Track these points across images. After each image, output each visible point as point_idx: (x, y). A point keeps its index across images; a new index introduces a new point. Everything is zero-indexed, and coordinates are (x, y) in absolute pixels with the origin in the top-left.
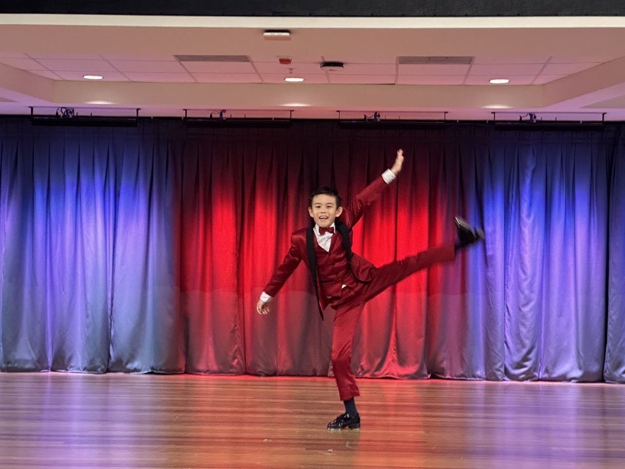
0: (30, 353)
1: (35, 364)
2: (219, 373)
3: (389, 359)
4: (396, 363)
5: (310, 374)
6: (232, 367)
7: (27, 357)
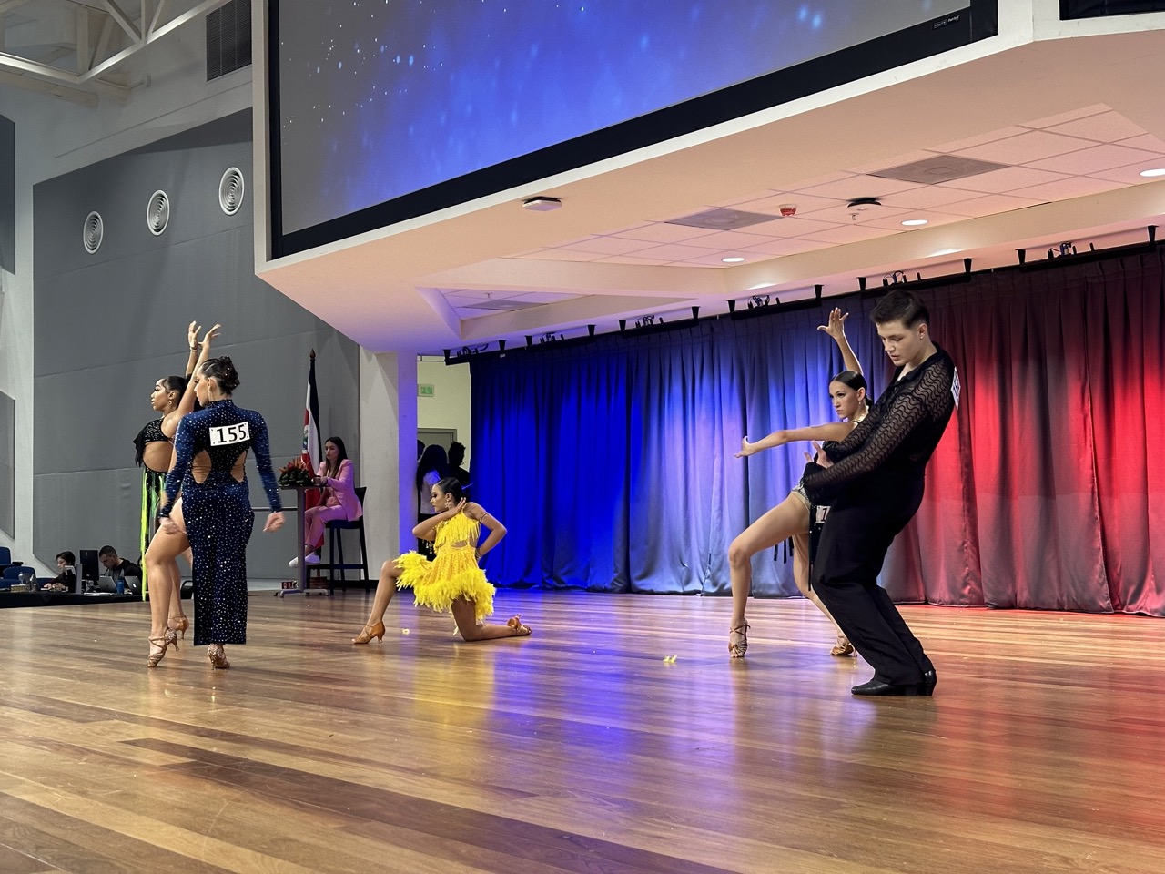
0: (774, 577)
1: (779, 589)
2: (952, 603)
3: (1147, 588)
4: (1155, 593)
5: (1055, 607)
6: (963, 596)
7: (772, 582)
